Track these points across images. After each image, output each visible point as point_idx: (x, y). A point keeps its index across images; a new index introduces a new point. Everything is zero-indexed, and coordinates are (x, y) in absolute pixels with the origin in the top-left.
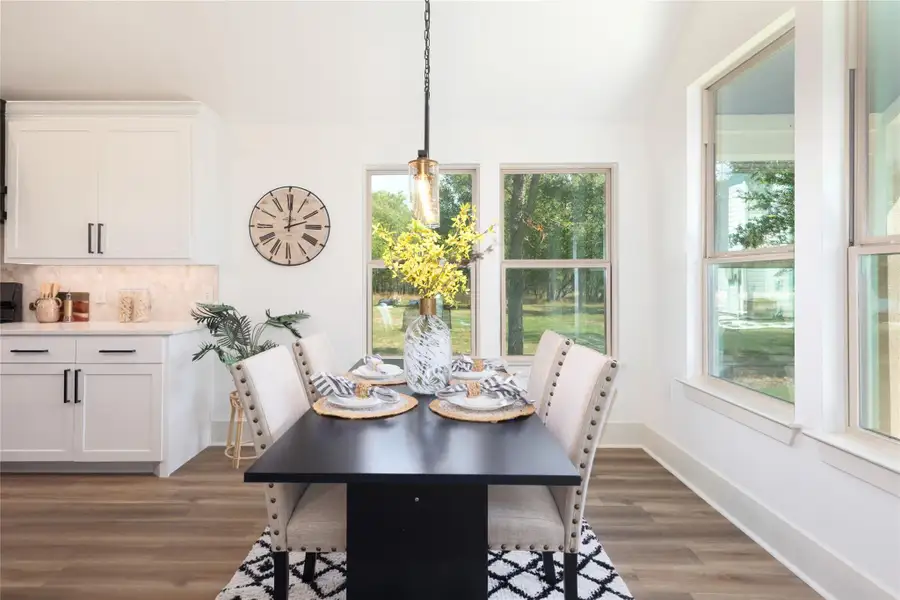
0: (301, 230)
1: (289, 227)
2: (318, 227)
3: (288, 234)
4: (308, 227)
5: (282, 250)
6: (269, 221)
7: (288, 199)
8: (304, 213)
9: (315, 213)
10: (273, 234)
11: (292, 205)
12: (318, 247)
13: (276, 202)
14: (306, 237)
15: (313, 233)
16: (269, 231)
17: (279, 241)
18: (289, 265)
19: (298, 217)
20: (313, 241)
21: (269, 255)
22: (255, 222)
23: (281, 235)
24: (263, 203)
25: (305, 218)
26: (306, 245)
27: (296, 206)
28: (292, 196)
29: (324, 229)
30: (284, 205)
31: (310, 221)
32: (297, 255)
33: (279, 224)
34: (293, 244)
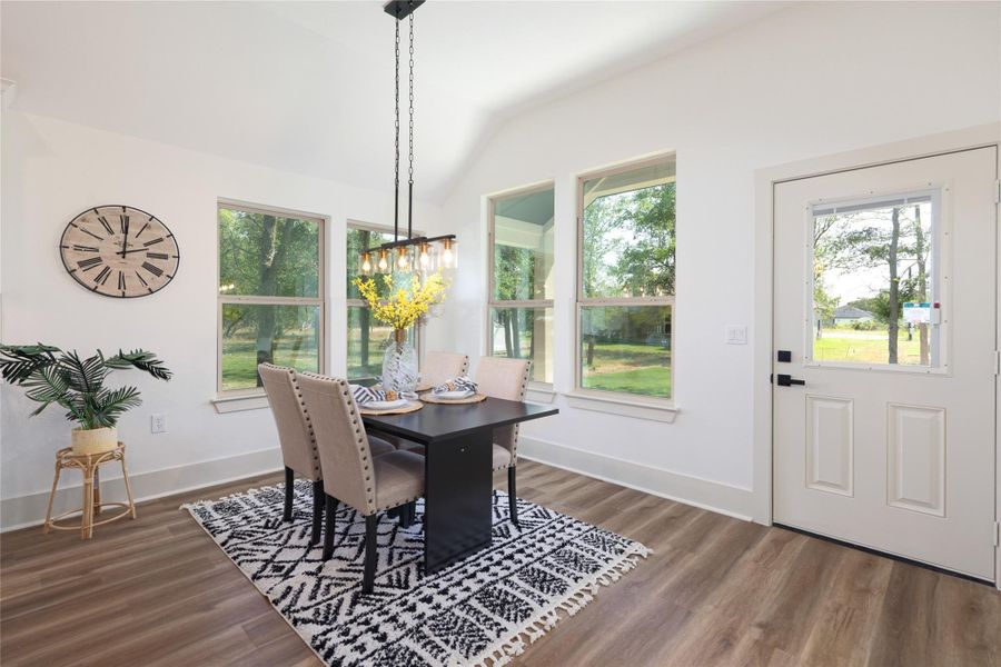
0: (142, 257)
1: (124, 253)
2: (165, 257)
3: (123, 260)
4: (149, 255)
5: (113, 280)
6: (94, 243)
7: (122, 220)
8: (145, 238)
9: (161, 240)
10: (99, 260)
11: (127, 228)
12: (163, 278)
13: (103, 221)
14: (146, 266)
15: (156, 263)
16: (95, 255)
17: (107, 268)
18: (124, 297)
19: (136, 243)
20: (157, 272)
21: (92, 284)
22: (71, 243)
23: (116, 265)
24: (84, 220)
25: (146, 245)
26: (147, 275)
27: (133, 230)
28: (127, 218)
29: (171, 259)
30: (117, 227)
31: (153, 249)
32: (133, 284)
33: (108, 248)
34: (127, 271)
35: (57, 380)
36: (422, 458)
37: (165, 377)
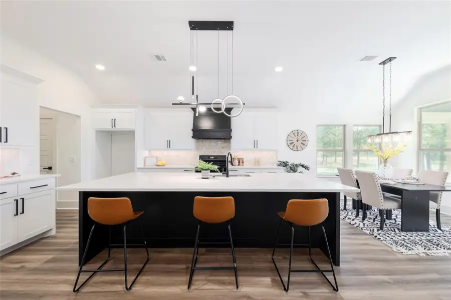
0: (301, 141)
1: (297, 141)
2: (305, 141)
5: (295, 147)
6: (292, 139)
7: (297, 133)
8: (301, 137)
9: (304, 137)
12: (305, 146)
13: (294, 134)
14: (302, 143)
16: (292, 142)
18: (297, 151)
19: (300, 138)
20: (304, 144)
21: (292, 148)
22: (288, 139)
23: (295, 143)
24: (290, 134)
26: (302, 145)
27: (299, 135)
29: (307, 141)
30: (296, 135)
31: (303, 139)
32: (299, 148)
33: (295, 140)
34: (298, 145)
35: (289, 169)
36: (401, 200)
37: (308, 170)
